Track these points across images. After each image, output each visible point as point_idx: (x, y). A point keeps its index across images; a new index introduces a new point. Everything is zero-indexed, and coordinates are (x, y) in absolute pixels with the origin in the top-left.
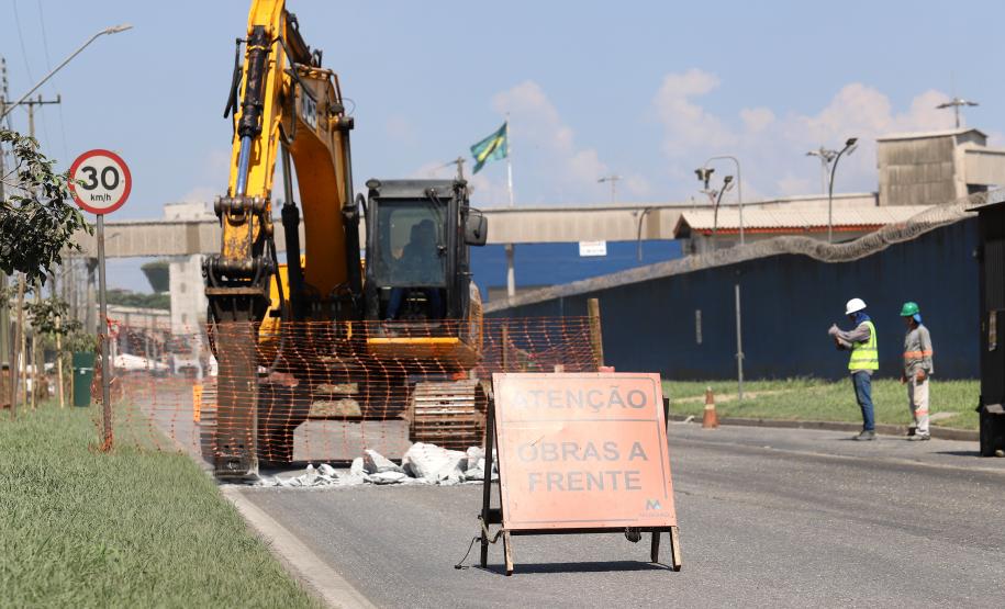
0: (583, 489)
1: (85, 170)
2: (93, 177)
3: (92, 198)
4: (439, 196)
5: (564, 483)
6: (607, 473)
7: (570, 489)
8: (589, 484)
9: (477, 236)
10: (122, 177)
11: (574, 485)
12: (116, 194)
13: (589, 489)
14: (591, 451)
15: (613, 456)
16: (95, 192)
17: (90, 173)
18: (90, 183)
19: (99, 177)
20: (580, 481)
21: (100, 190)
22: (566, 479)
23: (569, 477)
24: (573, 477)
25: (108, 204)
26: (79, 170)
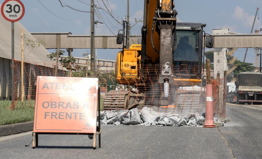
0: (63, 118)
1: (7, 5)
2: (10, 8)
3: (10, 16)
4: (196, 29)
5: (57, 116)
6: (74, 113)
7: (59, 118)
8: (66, 116)
9: (210, 44)
10: (21, 9)
11: (61, 117)
12: (19, 15)
13: (66, 118)
14: (69, 105)
15: (76, 107)
16: (11, 14)
17: (10, 7)
18: (9, 10)
19: (12, 8)
20: (63, 115)
21: (13, 13)
22: (58, 115)
23: (59, 114)
24: (61, 114)
25: (16, 18)
26: (5, 6)
